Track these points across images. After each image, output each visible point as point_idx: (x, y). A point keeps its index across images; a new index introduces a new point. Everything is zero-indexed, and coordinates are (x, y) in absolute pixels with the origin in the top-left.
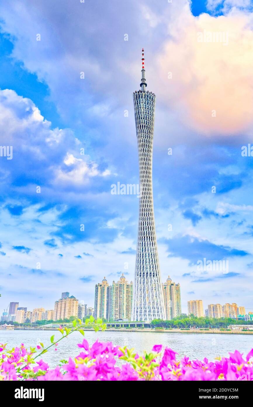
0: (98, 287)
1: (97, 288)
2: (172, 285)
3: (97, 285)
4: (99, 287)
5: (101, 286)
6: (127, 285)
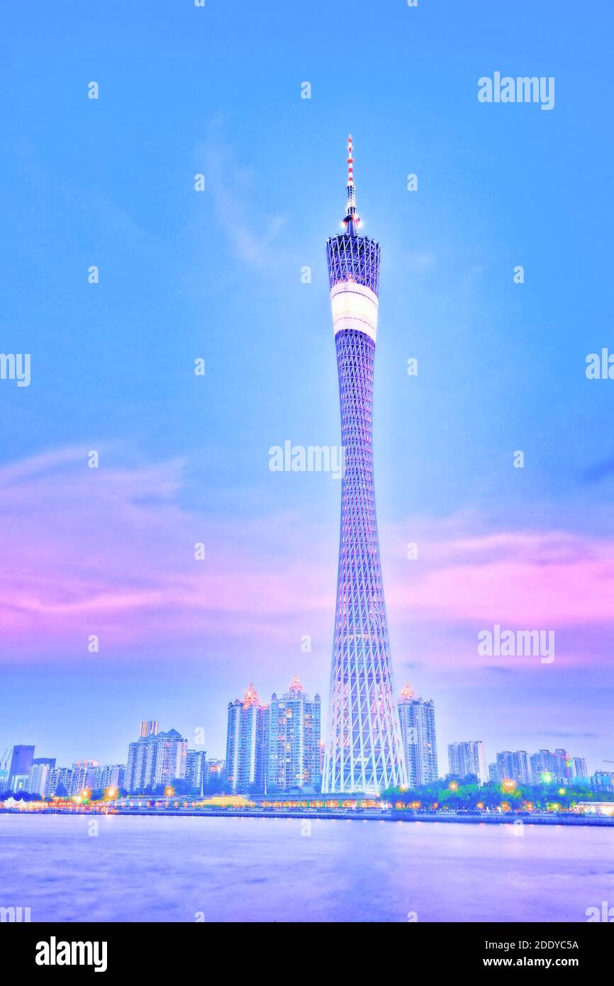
0: (236, 707)
1: (233, 710)
2: (415, 703)
3: (234, 704)
4: (238, 710)
5: (242, 705)
6: (307, 704)
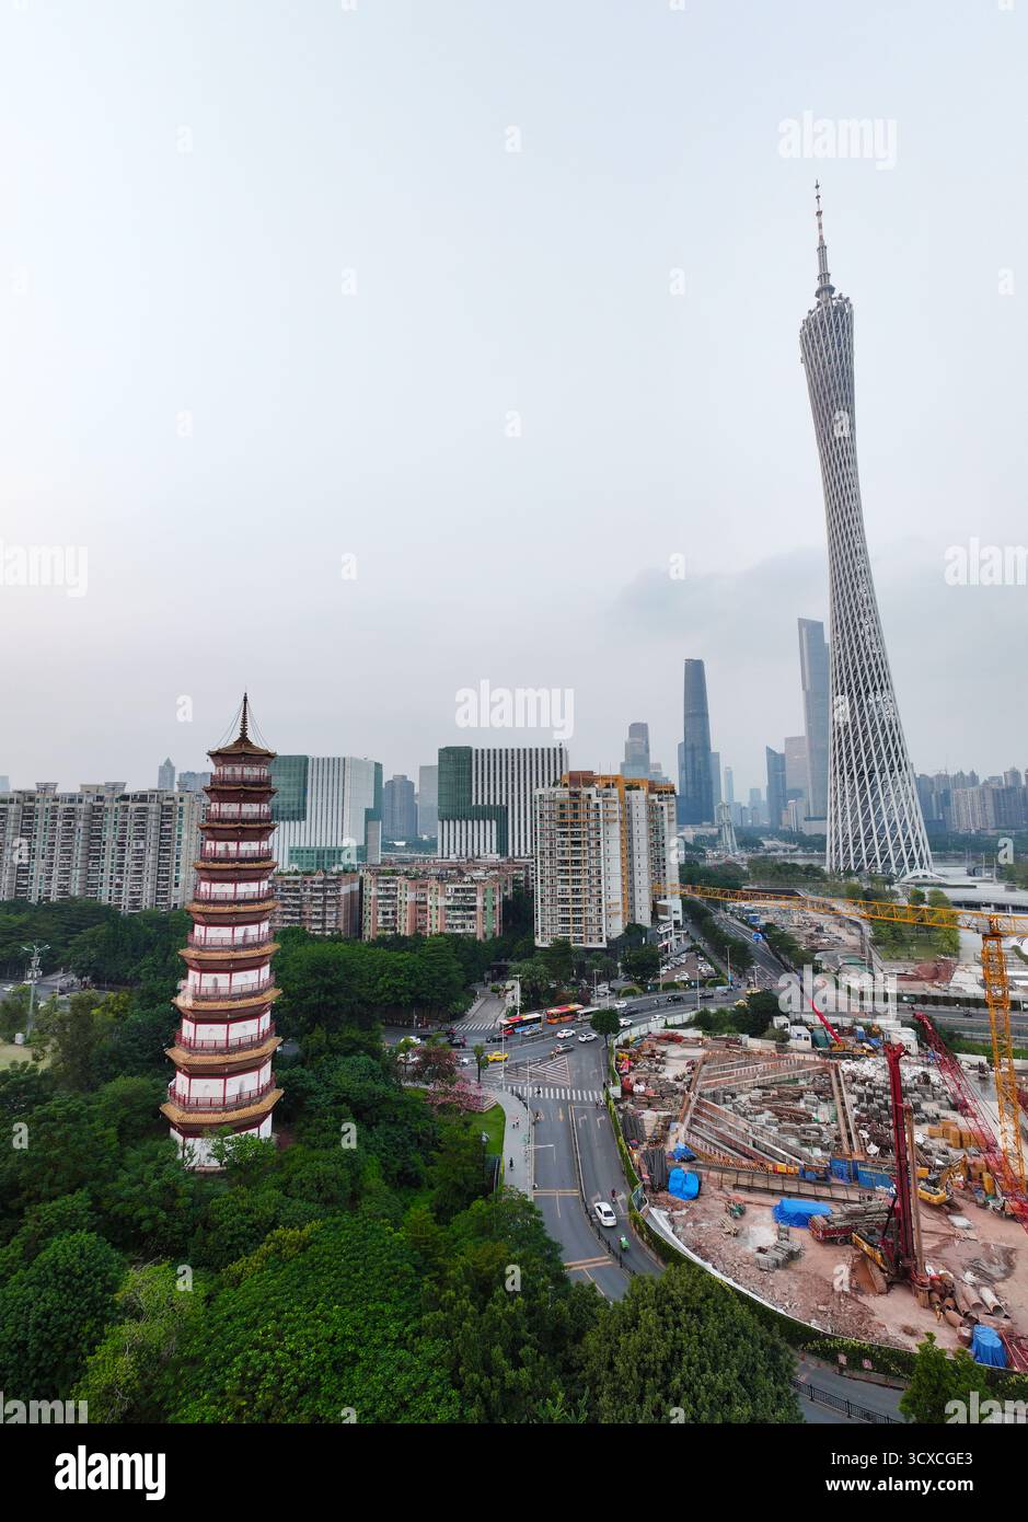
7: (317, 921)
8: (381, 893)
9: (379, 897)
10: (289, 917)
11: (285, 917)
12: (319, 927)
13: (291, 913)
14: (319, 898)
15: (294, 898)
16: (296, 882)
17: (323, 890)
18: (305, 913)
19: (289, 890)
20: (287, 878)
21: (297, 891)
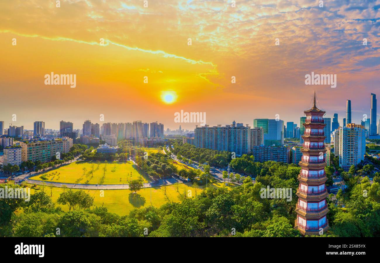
7: (281, 158)
8: (297, 152)
9: (296, 153)
10: (275, 157)
11: (274, 157)
12: (282, 160)
13: (275, 156)
14: (282, 153)
15: (276, 152)
16: (276, 149)
17: (283, 151)
18: (278, 156)
19: (275, 151)
20: (274, 148)
21: (277, 151)
